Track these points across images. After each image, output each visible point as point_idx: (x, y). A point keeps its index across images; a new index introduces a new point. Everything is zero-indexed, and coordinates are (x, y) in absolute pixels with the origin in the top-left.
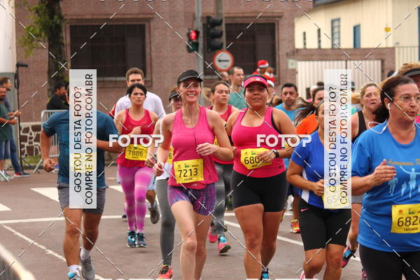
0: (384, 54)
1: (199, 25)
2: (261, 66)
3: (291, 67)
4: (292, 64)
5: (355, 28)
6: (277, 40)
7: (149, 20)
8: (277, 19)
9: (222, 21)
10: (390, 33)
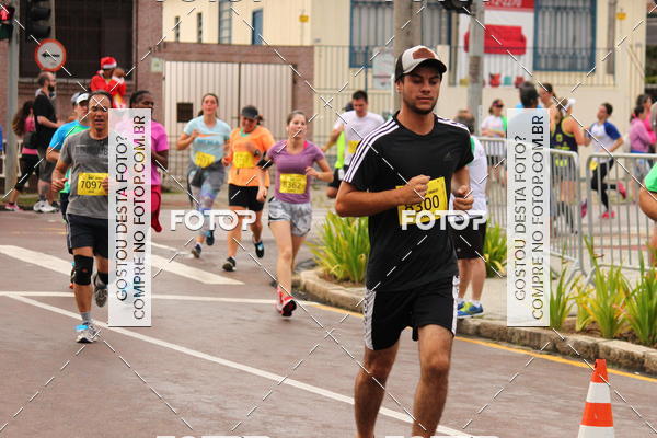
0: (297, 56)
2: (106, 66)
3: (154, 69)
4: (156, 65)
5: (254, 14)
6: (134, 27)
10: (307, 25)
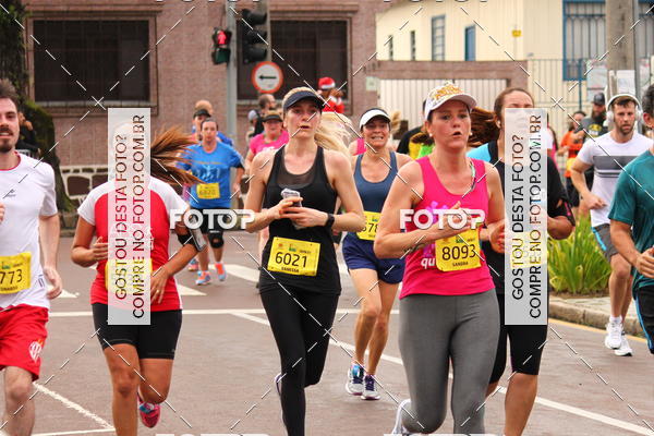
0: (511, 71)
1: (230, 23)
2: (324, 87)
3: (369, 88)
4: (371, 83)
5: (467, 30)
6: (349, 47)
7: (154, 14)
8: (349, 15)
9: (265, 16)
10: (520, 40)
